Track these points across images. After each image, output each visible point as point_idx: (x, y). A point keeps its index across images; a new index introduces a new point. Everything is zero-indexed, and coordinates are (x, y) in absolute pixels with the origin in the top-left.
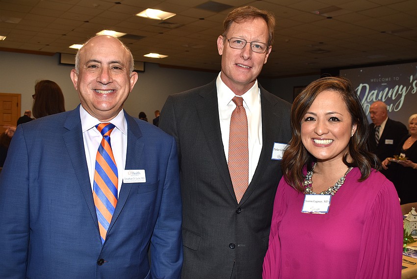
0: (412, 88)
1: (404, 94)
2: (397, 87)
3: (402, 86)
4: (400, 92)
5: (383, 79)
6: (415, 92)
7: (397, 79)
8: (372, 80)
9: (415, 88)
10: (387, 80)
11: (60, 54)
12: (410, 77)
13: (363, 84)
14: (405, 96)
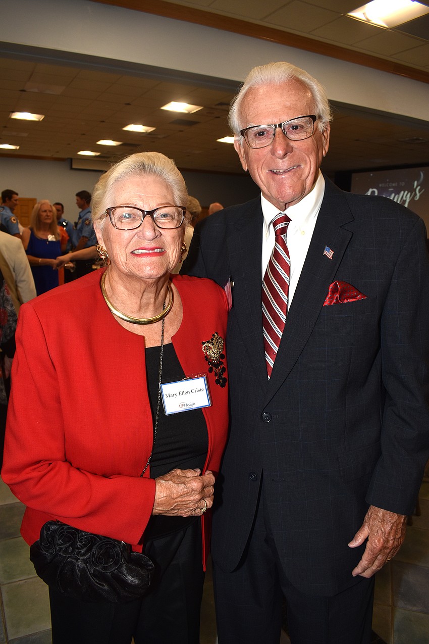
0: (416, 194)
1: (408, 200)
2: (402, 192)
3: (406, 192)
4: (404, 198)
5: (391, 185)
6: (418, 198)
7: (403, 184)
8: (380, 185)
9: (418, 195)
10: (394, 185)
11: (71, 160)
12: (414, 183)
13: (372, 188)
14: (409, 202)
